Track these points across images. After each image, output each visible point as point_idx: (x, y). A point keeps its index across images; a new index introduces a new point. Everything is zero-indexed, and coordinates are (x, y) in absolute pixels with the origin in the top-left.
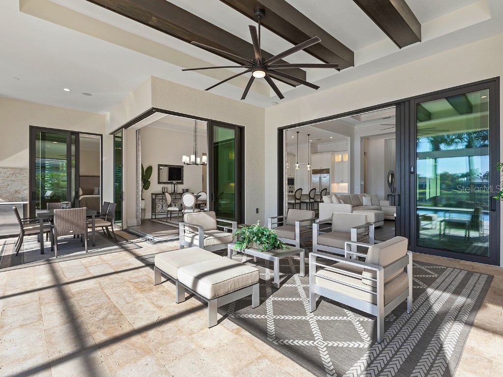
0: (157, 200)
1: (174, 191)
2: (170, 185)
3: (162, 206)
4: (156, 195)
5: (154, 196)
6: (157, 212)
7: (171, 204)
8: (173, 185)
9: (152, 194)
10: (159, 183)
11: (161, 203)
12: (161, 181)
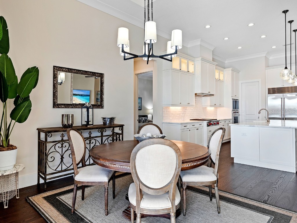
0: (49, 146)
1: (88, 122)
2: (79, 110)
3: (62, 158)
4: (49, 132)
5: (43, 135)
6: (49, 171)
7: (83, 160)
8: (85, 110)
9: (40, 130)
10: (56, 105)
11: (60, 150)
12: (59, 102)
